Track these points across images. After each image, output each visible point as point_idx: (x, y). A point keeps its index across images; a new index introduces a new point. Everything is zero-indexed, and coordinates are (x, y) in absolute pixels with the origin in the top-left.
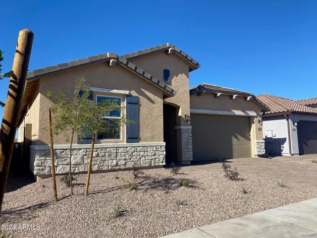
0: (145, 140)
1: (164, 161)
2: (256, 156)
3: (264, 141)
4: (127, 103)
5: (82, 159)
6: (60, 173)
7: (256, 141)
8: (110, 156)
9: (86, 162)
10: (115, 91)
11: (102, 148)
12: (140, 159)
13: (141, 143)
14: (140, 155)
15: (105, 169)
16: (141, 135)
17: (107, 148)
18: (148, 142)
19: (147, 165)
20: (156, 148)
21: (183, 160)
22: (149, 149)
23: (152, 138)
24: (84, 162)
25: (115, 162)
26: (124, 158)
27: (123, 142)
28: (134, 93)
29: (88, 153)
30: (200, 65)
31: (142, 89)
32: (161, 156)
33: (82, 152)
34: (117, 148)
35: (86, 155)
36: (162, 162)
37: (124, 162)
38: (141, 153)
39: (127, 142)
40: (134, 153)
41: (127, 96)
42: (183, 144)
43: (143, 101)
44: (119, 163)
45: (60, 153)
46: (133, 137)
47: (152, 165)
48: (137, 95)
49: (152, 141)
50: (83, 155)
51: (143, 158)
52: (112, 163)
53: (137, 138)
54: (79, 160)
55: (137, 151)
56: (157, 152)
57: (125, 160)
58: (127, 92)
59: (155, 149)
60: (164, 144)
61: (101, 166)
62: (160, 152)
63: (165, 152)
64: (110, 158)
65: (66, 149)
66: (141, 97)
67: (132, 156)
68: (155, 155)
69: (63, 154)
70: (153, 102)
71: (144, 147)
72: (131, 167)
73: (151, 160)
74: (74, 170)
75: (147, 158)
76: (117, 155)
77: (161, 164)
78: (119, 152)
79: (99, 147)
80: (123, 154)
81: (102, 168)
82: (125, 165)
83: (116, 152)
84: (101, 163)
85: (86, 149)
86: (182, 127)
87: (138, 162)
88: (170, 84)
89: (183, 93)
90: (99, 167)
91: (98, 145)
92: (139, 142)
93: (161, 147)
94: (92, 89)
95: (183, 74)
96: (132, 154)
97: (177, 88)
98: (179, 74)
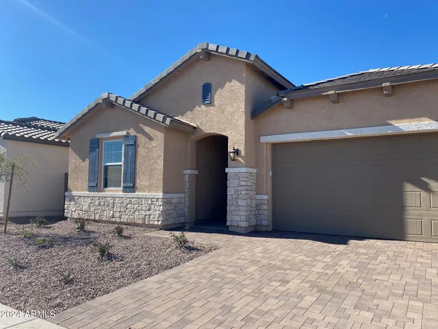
0: (142, 190)
1: (160, 219)
4: (125, 145)
5: (89, 206)
8: (108, 206)
9: (91, 209)
10: (114, 134)
11: (103, 198)
12: (134, 213)
13: (137, 194)
14: (134, 208)
15: (104, 219)
16: (138, 183)
17: (106, 197)
18: (145, 192)
19: (140, 222)
20: (152, 201)
22: (143, 202)
23: (150, 188)
25: (112, 212)
26: (119, 210)
27: (120, 191)
28: (132, 132)
29: (93, 201)
32: (157, 212)
33: (89, 200)
34: (114, 198)
35: (92, 203)
36: (158, 221)
38: (136, 206)
39: (123, 192)
41: (125, 137)
43: (142, 139)
44: (115, 215)
45: (77, 200)
46: (131, 188)
47: (146, 223)
48: (135, 134)
49: (150, 191)
50: (90, 203)
51: (137, 213)
52: (109, 214)
55: (131, 203)
56: (152, 207)
57: (120, 212)
58: (124, 133)
59: (150, 202)
60: (162, 195)
62: (156, 207)
63: (161, 208)
64: (108, 208)
65: (81, 196)
66: (139, 135)
67: (127, 209)
68: (149, 210)
69: (79, 200)
71: (138, 198)
72: (125, 221)
73: (146, 215)
74: (84, 216)
75: (141, 212)
76: (114, 205)
77: (156, 223)
78: (115, 203)
80: (118, 205)
81: (102, 218)
82: (120, 217)
83: (113, 202)
84: (102, 212)
85: (93, 197)
86: (227, 170)
87: (132, 217)
88: (211, 104)
89: (233, 114)
90: (100, 216)
91: (100, 194)
92: (134, 192)
93: (158, 199)
94: (98, 136)
95: (234, 80)
96: (127, 206)
97: (223, 107)
98: (225, 83)
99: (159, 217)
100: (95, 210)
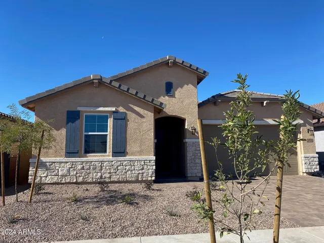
0: (133, 154)
1: (154, 175)
2: (305, 174)
3: (317, 155)
4: (113, 119)
5: (69, 171)
6: (49, 182)
7: (303, 155)
8: (94, 169)
9: (72, 173)
10: (101, 109)
11: (87, 162)
12: (126, 173)
13: (128, 158)
14: (126, 169)
15: (89, 181)
16: (128, 149)
17: (92, 162)
18: (136, 156)
19: (133, 179)
21: (189, 175)
22: (136, 164)
23: (141, 153)
24: (70, 174)
25: (99, 174)
26: (109, 171)
27: (109, 156)
28: (121, 109)
29: (74, 166)
30: (208, 73)
31: (130, 105)
32: (150, 170)
33: (68, 165)
34: (101, 162)
35: (72, 168)
36: (151, 177)
37: (108, 175)
38: (127, 168)
39: (112, 157)
40: (119, 167)
41: (114, 112)
42: (188, 158)
43: (131, 116)
44: (104, 176)
45: (49, 166)
46: (120, 151)
47: (140, 179)
48: (125, 111)
49: (140, 155)
50: (70, 168)
51: (129, 172)
52: (96, 176)
53: (124, 153)
54: (65, 171)
55: (123, 165)
56: (145, 167)
57: (110, 173)
58: (114, 109)
59: (143, 163)
60: (154, 158)
61: (86, 178)
62: (149, 167)
63: (154, 167)
64: (94, 171)
65: (55, 162)
66: (129, 113)
67: (118, 170)
68: (143, 169)
69: (52, 166)
70: (142, 116)
71: (131, 161)
72: (116, 180)
73: (138, 174)
74: (61, 181)
75: (133, 172)
76: (101, 168)
77: (150, 179)
78: (103, 166)
79: (84, 161)
80: (108, 167)
81: (86, 180)
82: (110, 178)
83: (101, 166)
84: (86, 175)
85: (72, 162)
86: (187, 140)
87: (124, 176)
88: (173, 96)
89: (189, 104)
90: (83, 178)
91: (84, 159)
92: (125, 156)
93: (150, 161)
94: (79, 109)
95: (190, 85)
96: (117, 168)
97: (182, 100)
98: (184, 85)
99: (152, 174)
100: (77, 173)
